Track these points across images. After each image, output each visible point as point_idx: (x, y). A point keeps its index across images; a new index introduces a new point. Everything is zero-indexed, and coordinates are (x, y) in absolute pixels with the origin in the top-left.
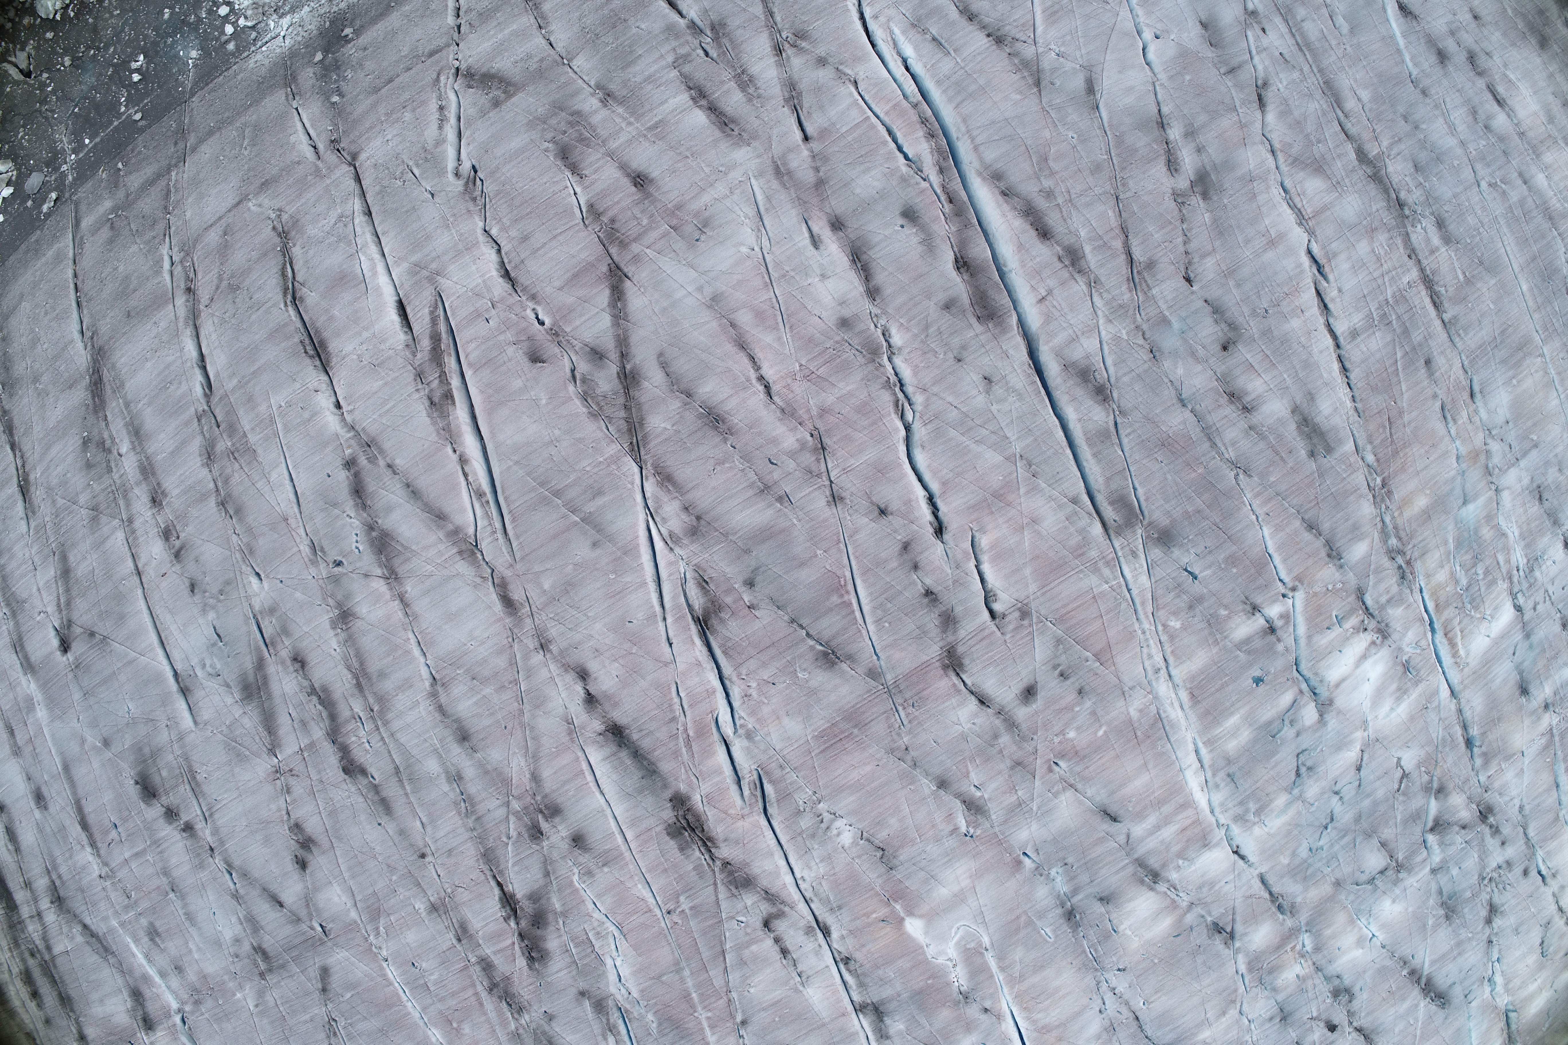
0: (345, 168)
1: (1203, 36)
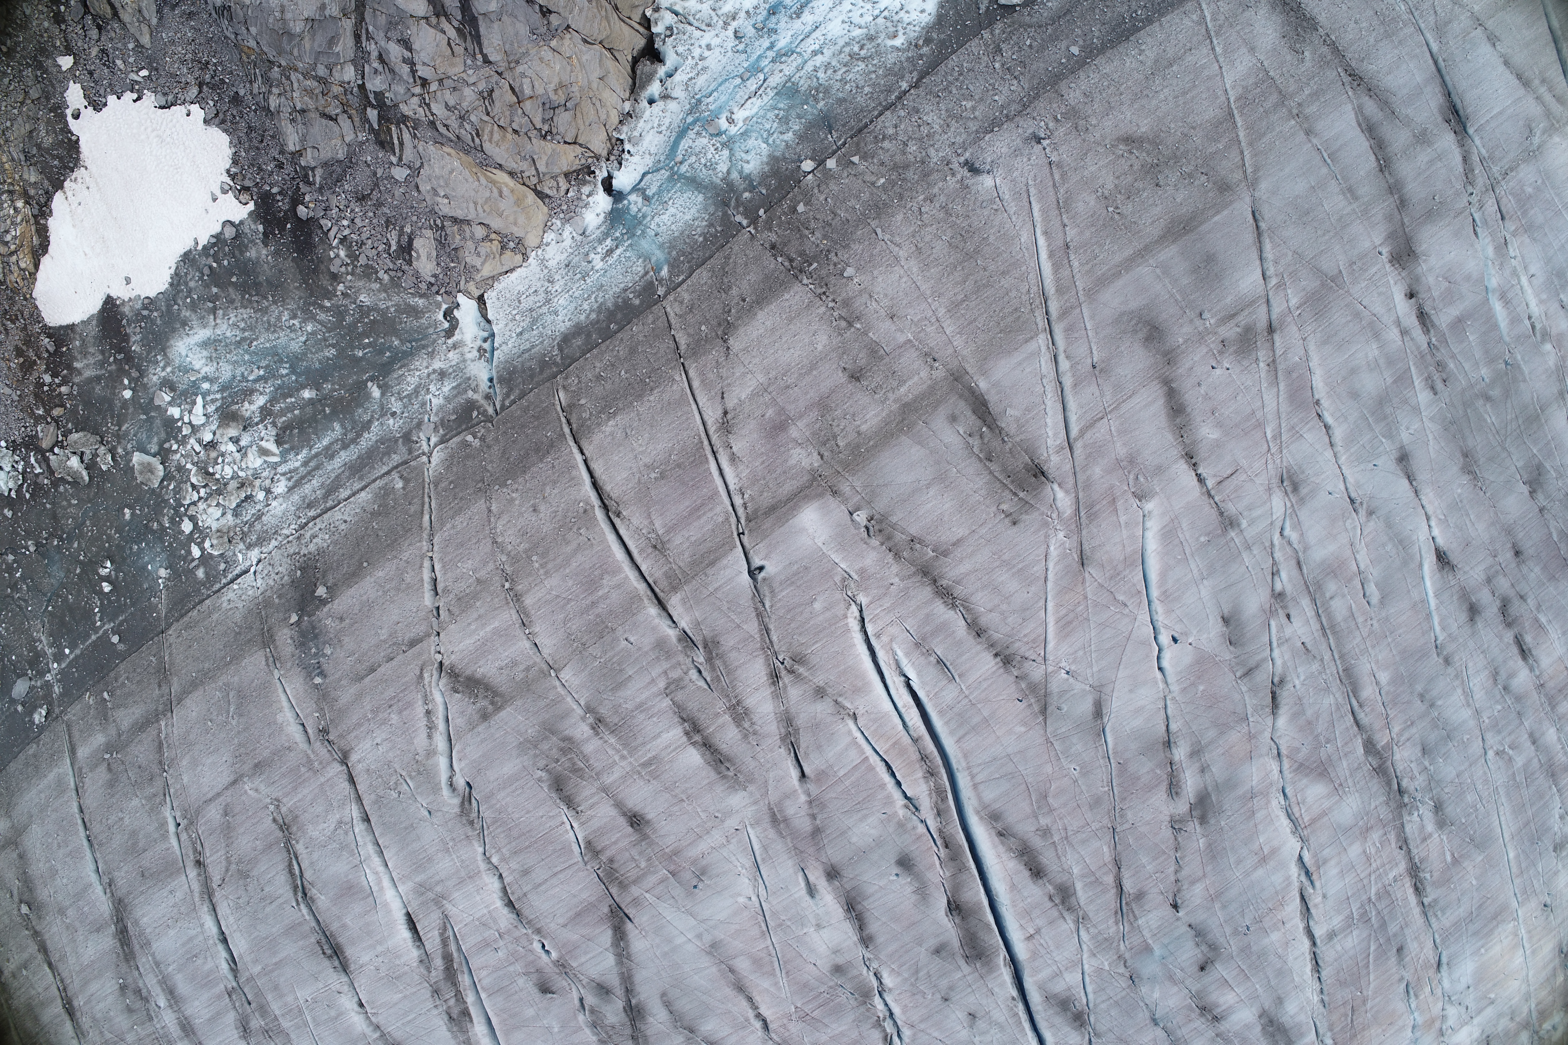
0: (337, 768)
1: (1223, 635)
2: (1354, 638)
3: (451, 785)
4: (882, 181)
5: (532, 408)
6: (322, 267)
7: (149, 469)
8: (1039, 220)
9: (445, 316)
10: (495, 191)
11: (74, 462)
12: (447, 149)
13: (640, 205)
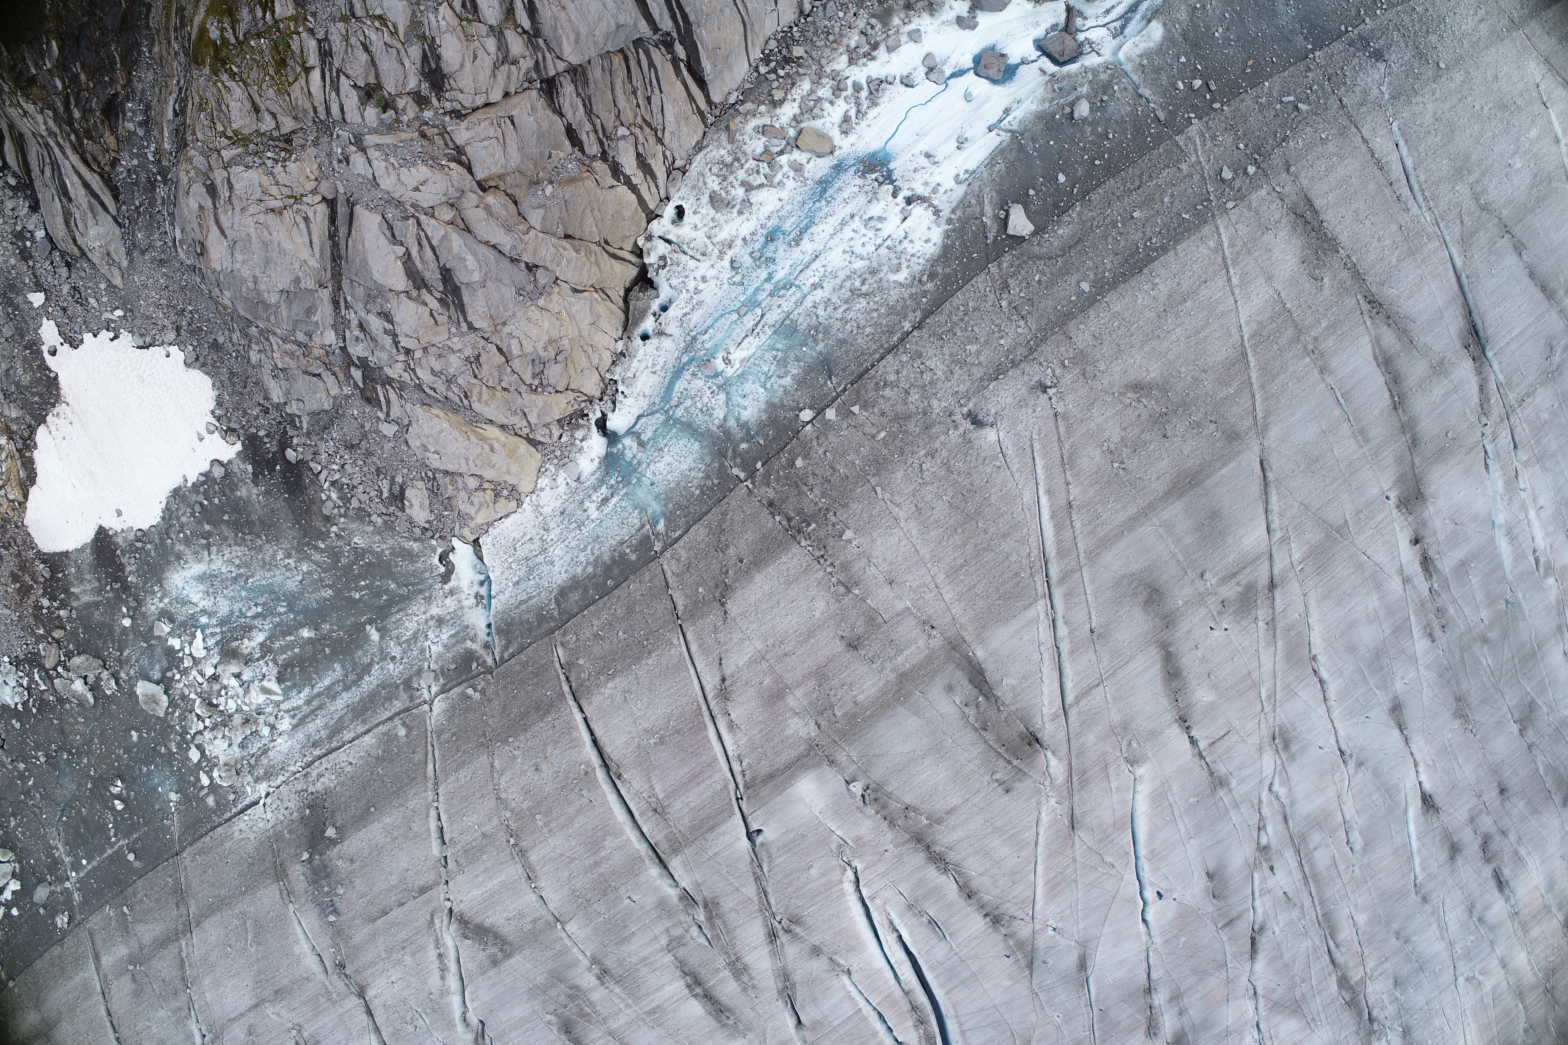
0: (354, 1001)
1: (1207, 890)
2: (1335, 885)
3: (465, 1020)
4: (883, 434)
5: (530, 664)
6: (314, 508)
7: (153, 700)
8: (1043, 477)
9: (441, 561)
10: (487, 447)
11: (78, 686)
12: (436, 411)
13: (635, 450)
